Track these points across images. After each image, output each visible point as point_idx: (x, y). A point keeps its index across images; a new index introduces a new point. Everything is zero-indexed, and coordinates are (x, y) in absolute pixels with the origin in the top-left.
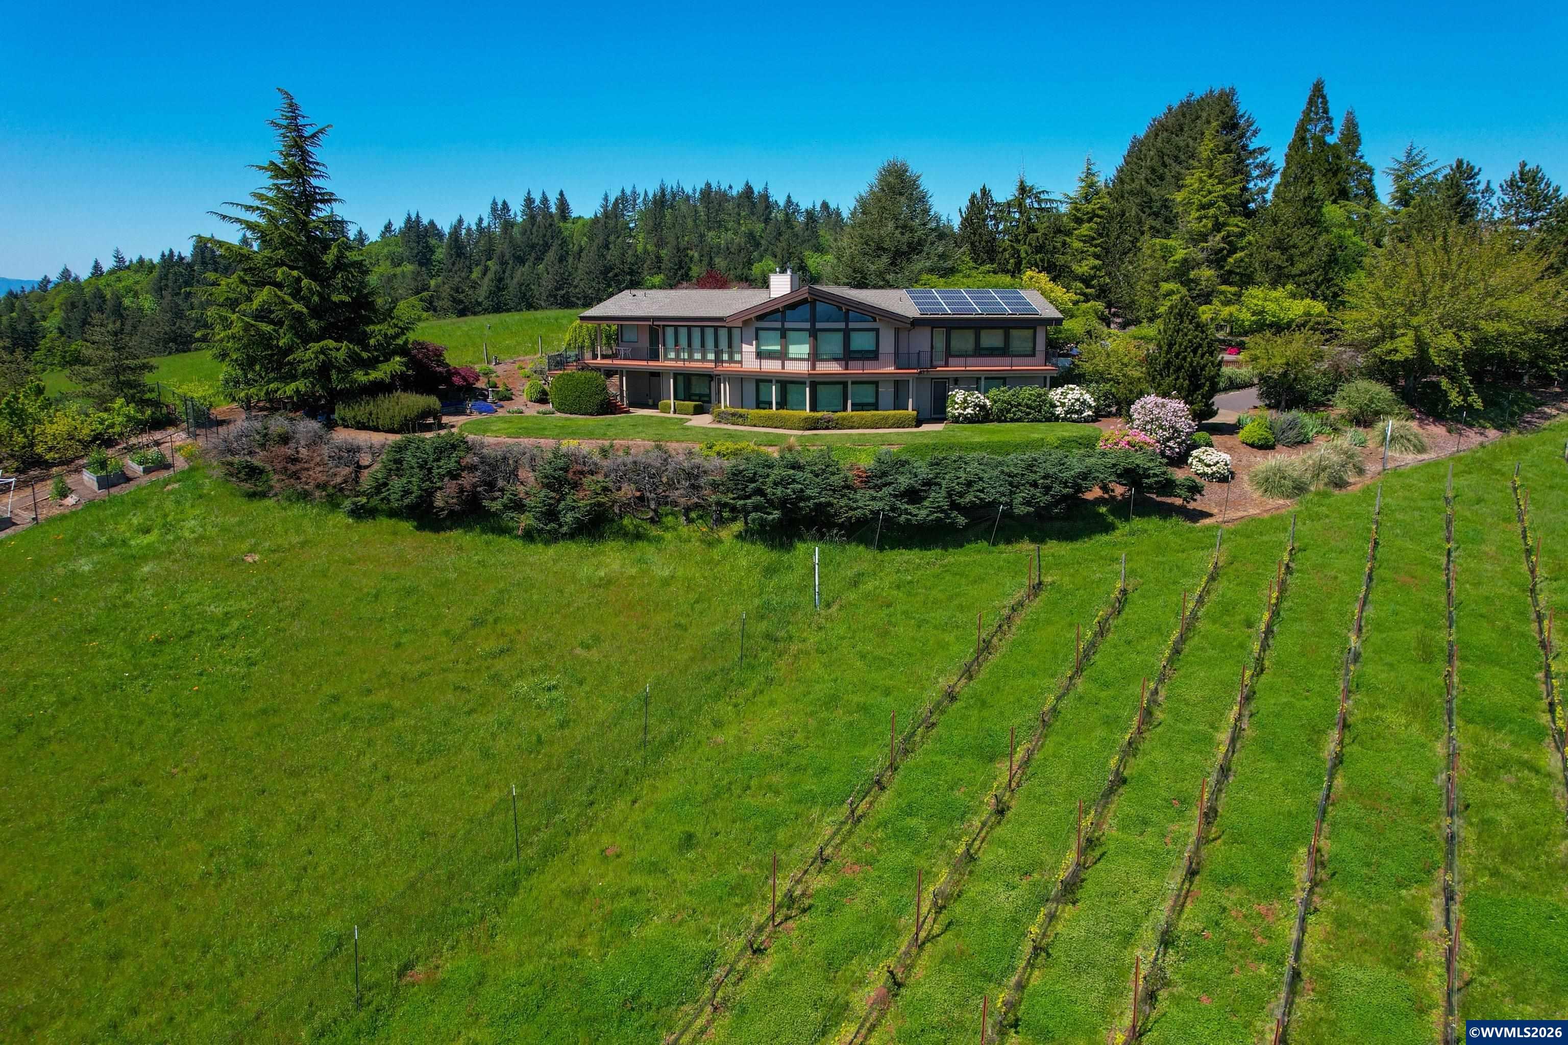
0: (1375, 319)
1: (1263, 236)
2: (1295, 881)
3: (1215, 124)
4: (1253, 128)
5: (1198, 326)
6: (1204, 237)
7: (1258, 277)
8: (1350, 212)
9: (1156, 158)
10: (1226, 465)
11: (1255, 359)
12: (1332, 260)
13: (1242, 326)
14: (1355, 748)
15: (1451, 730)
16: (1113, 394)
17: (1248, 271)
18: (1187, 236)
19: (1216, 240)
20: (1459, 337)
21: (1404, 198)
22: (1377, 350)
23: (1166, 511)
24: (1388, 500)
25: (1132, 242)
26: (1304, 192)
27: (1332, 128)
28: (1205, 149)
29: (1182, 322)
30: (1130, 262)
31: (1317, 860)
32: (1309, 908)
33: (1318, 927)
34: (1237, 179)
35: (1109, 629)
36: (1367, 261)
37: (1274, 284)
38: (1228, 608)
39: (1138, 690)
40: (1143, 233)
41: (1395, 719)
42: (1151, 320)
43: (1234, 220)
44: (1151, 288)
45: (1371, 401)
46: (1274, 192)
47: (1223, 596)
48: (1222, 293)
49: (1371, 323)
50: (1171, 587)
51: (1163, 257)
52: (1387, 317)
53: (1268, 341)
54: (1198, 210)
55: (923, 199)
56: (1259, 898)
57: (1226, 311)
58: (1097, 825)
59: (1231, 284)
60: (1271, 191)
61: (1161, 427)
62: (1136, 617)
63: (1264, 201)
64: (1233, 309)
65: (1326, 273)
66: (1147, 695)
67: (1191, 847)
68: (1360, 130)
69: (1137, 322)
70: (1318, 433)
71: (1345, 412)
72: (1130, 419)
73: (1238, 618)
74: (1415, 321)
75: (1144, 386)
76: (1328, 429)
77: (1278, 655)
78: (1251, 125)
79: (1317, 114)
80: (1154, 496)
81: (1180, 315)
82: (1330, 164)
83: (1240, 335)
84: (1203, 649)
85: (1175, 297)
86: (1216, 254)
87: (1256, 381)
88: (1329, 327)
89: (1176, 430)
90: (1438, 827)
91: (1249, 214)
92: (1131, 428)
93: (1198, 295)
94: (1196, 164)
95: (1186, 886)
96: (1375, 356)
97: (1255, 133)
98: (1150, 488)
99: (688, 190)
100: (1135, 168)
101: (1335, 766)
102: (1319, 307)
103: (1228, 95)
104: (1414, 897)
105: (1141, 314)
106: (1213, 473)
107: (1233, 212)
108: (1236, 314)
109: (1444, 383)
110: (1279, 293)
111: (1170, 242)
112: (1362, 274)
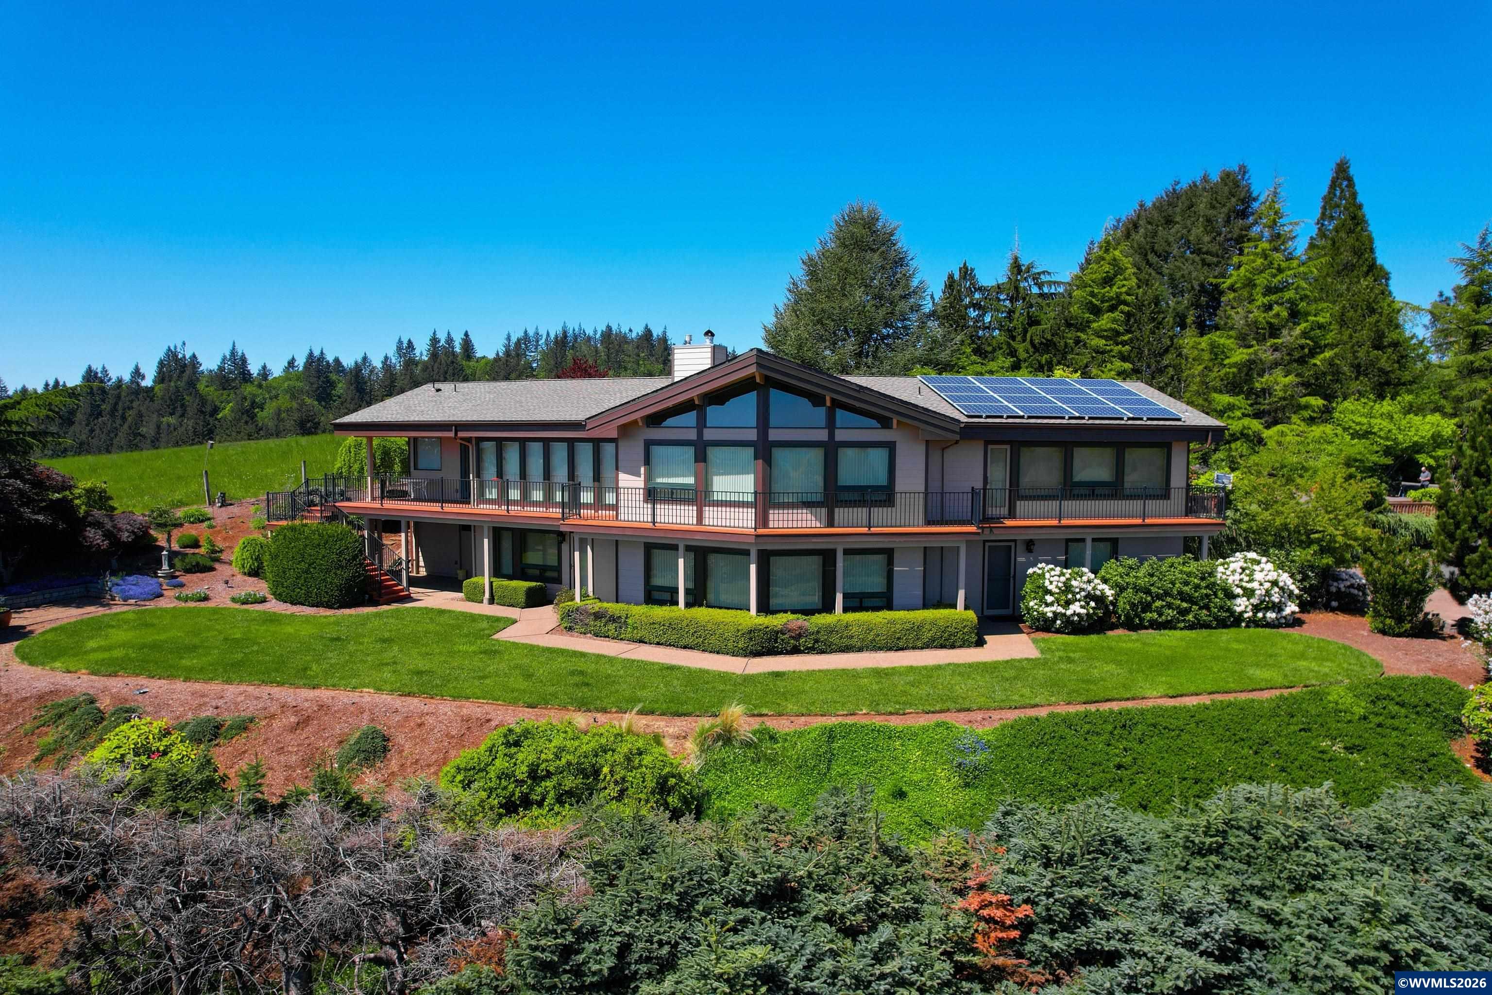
6: (1274, 331)
18: (1247, 331)
19: (1291, 336)
37: (1380, 395)
48: (1306, 407)
51: (1214, 360)
54: (1264, 295)
55: (900, 261)
59: (1317, 395)
79: (1343, 199)
86: (1295, 353)
99: (590, 332)
110: (1389, 406)
111: (1222, 340)
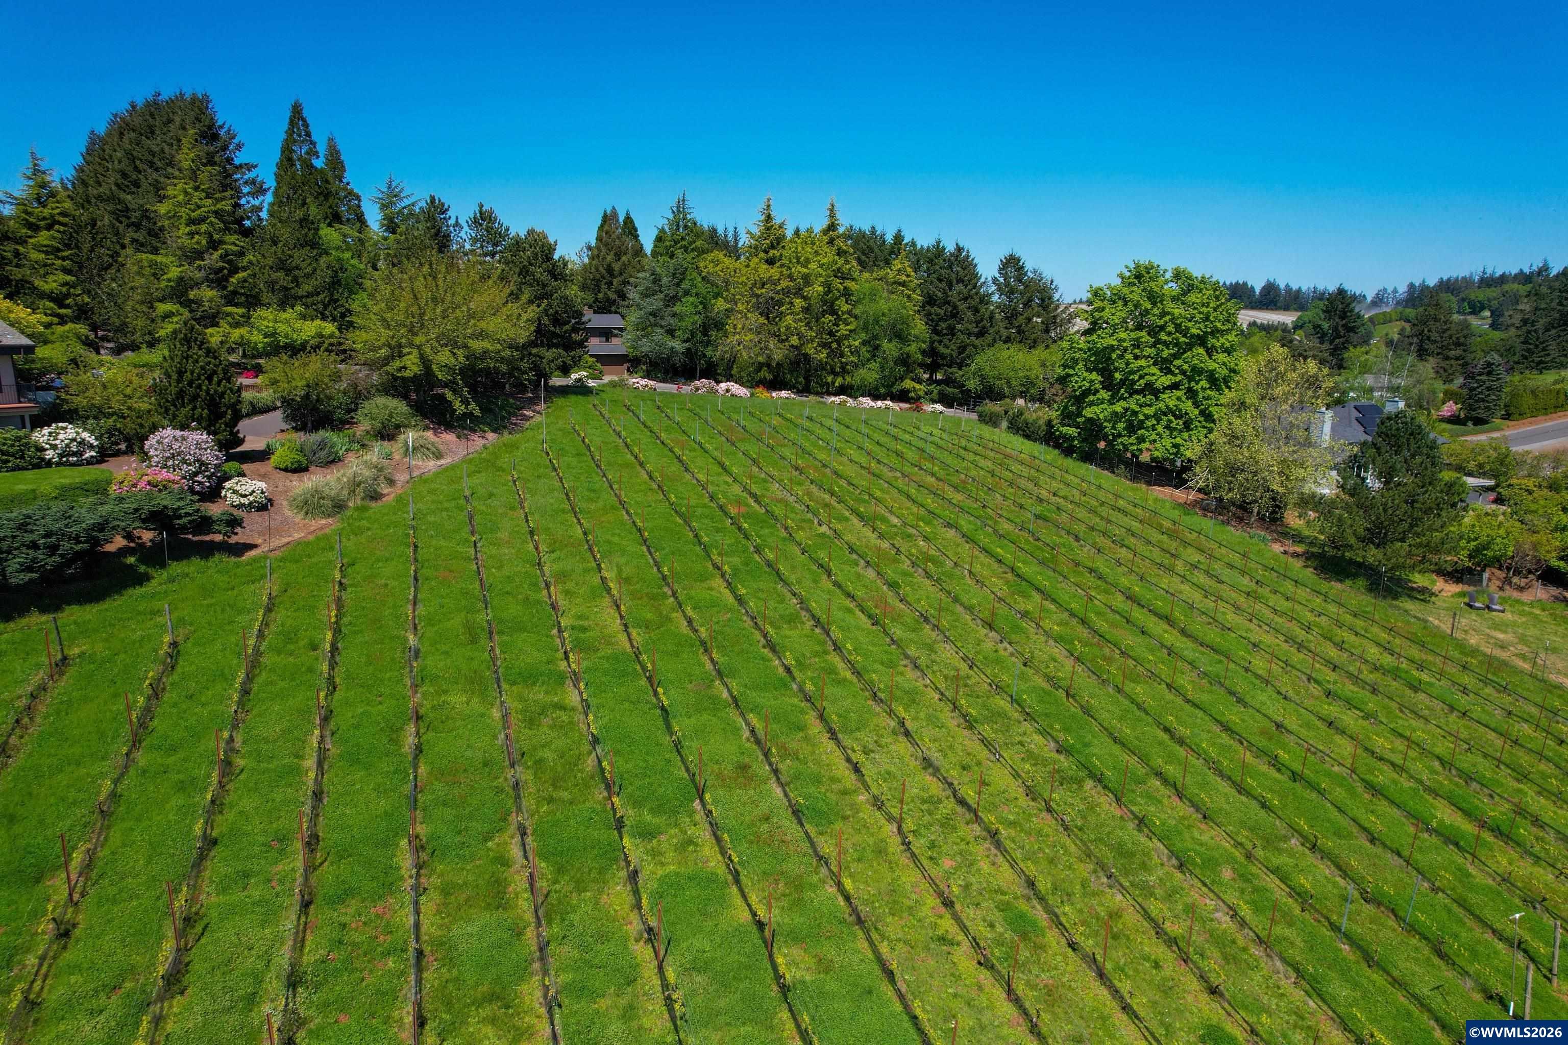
0: (383, 340)
1: (263, 256)
2: (403, 872)
3: (191, 132)
4: (236, 141)
5: (209, 352)
7: (265, 297)
8: (344, 236)
9: (125, 162)
10: (263, 493)
11: (274, 382)
12: (335, 283)
13: (255, 348)
14: (431, 735)
15: (501, 696)
16: (119, 430)
17: (254, 293)
18: (179, 253)
20: (454, 354)
21: (391, 226)
22: (388, 368)
23: (207, 550)
24: (420, 505)
25: (112, 256)
26: (299, 214)
27: (317, 152)
28: (186, 157)
29: (189, 348)
30: (113, 280)
31: (418, 846)
32: (419, 890)
33: (428, 905)
34: (226, 194)
35: (164, 689)
36: (368, 283)
37: (283, 305)
38: (289, 637)
39: (212, 744)
40: (123, 247)
41: (457, 699)
42: (151, 345)
43: (229, 238)
44: (145, 309)
45: (391, 416)
46: (269, 211)
47: (282, 625)
49: (380, 343)
50: (227, 628)
51: (154, 275)
52: (393, 337)
53: (286, 363)
54: (187, 225)
56: (374, 901)
57: (236, 333)
58: (192, 900)
59: (236, 305)
60: (265, 210)
61: (184, 462)
62: (193, 667)
63: (260, 219)
64: (243, 331)
65: (332, 295)
66: (223, 745)
67: (300, 880)
68: (342, 157)
69: (134, 347)
70: (347, 450)
71: (369, 428)
72: (145, 456)
73: (302, 643)
74: (418, 340)
75: (156, 418)
76: (356, 446)
77: (347, 670)
78: (234, 138)
79: (300, 136)
80: (190, 536)
81: (187, 341)
82: (320, 187)
83: (254, 357)
84: (272, 683)
85: (175, 319)
86: (216, 273)
87: (279, 404)
88: (343, 347)
89: (202, 463)
90: (506, 779)
91: (246, 233)
92: (150, 466)
93: (202, 317)
94: (177, 173)
95: (303, 919)
96: (387, 373)
97: (239, 147)
98: (183, 528)
100: (100, 170)
101: (416, 757)
102: (329, 328)
103: (201, 102)
104: (498, 845)
105: (137, 337)
106: (251, 503)
107: (227, 229)
108: (247, 336)
109: (449, 395)
110: (288, 314)
111: (159, 259)
112: (365, 295)
